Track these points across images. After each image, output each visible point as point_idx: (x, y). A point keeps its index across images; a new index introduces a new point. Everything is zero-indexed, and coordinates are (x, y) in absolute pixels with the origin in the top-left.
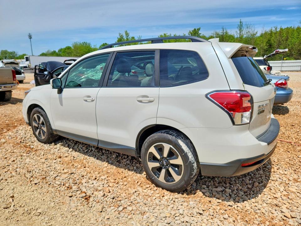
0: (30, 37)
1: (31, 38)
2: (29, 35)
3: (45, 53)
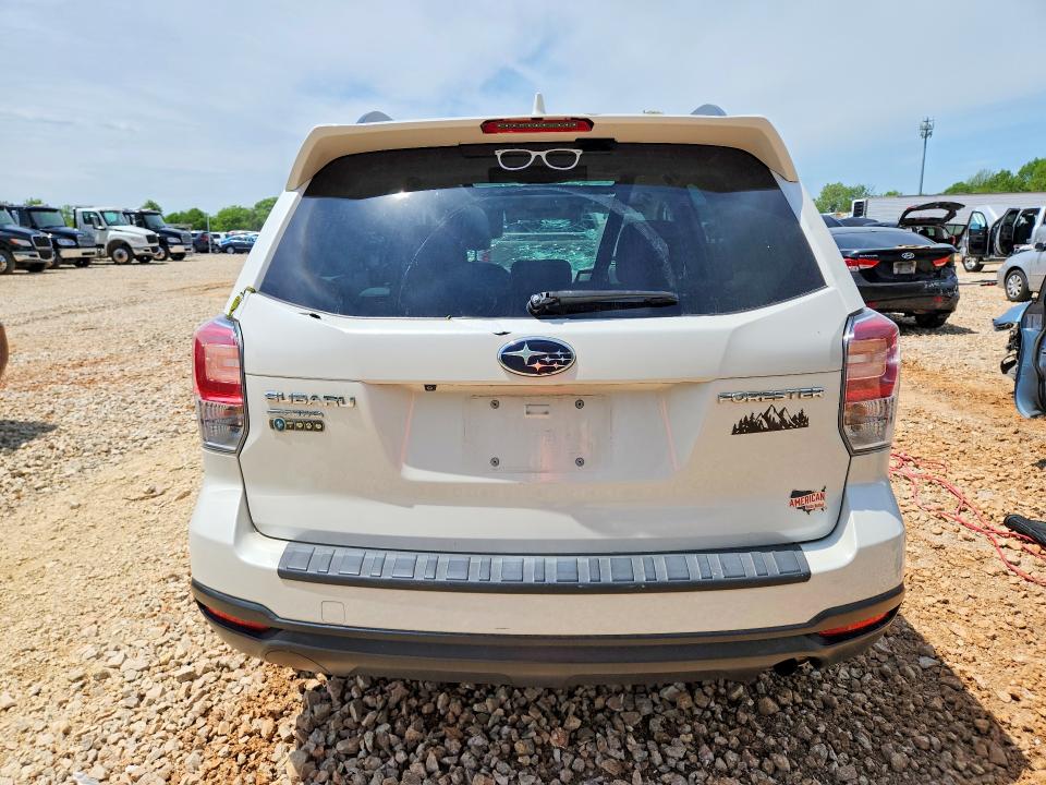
0: (927, 132)
1: (930, 134)
2: (925, 124)
3: (965, 182)
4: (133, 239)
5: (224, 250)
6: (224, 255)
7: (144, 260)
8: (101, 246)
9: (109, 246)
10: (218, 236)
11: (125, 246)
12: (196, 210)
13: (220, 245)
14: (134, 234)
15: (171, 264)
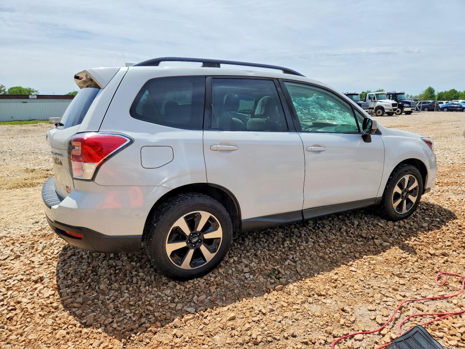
4: (386, 105)
5: (442, 109)
6: (442, 112)
7: (390, 114)
8: (373, 108)
9: (376, 108)
10: (442, 103)
11: (382, 108)
12: (454, 90)
13: (441, 107)
14: (387, 103)
15: (403, 117)
